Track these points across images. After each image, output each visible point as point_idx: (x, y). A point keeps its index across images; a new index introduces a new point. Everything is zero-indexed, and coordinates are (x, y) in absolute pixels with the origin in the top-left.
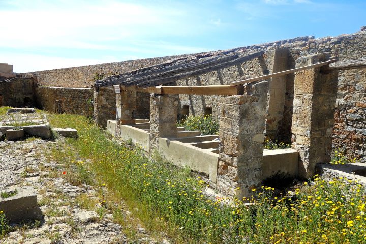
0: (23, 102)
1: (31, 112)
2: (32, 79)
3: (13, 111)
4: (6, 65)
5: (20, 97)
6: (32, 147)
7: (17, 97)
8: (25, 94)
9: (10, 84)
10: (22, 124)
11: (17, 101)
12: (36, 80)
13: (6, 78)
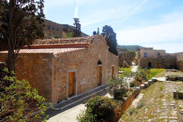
0: (170, 67)
1: (175, 71)
2: (175, 56)
3: (168, 71)
4: (163, 50)
5: (169, 65)
6: (179, 84)
7: (167, 65)
8: (171, 63)
9: (164, 59)
10: (175, 75)
11: (167, 66)
12: (176, 57)
13: (163, 57)
